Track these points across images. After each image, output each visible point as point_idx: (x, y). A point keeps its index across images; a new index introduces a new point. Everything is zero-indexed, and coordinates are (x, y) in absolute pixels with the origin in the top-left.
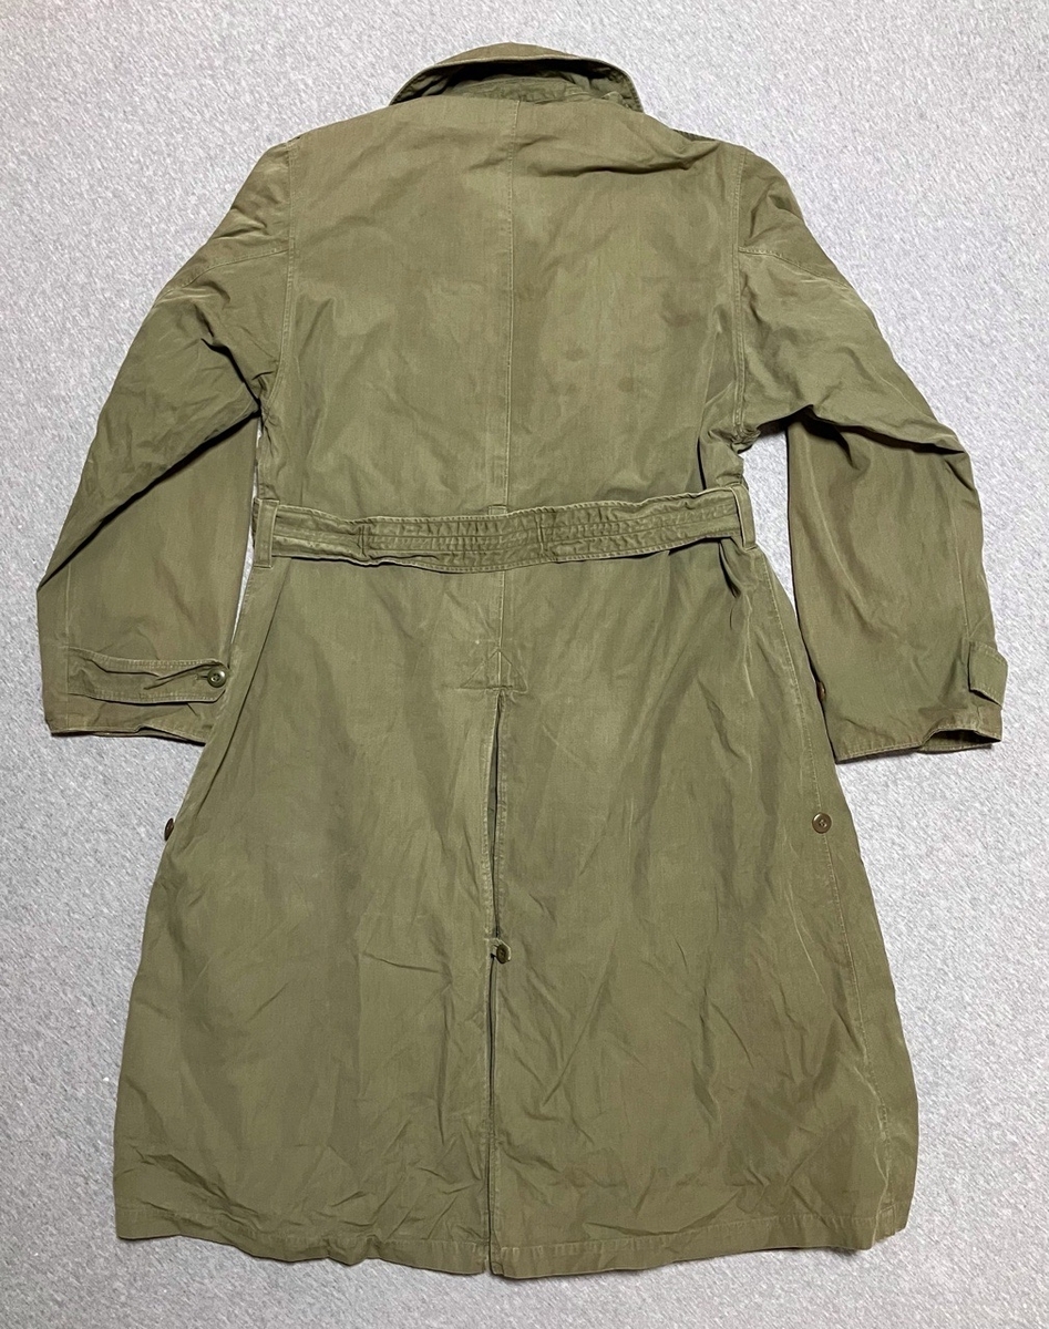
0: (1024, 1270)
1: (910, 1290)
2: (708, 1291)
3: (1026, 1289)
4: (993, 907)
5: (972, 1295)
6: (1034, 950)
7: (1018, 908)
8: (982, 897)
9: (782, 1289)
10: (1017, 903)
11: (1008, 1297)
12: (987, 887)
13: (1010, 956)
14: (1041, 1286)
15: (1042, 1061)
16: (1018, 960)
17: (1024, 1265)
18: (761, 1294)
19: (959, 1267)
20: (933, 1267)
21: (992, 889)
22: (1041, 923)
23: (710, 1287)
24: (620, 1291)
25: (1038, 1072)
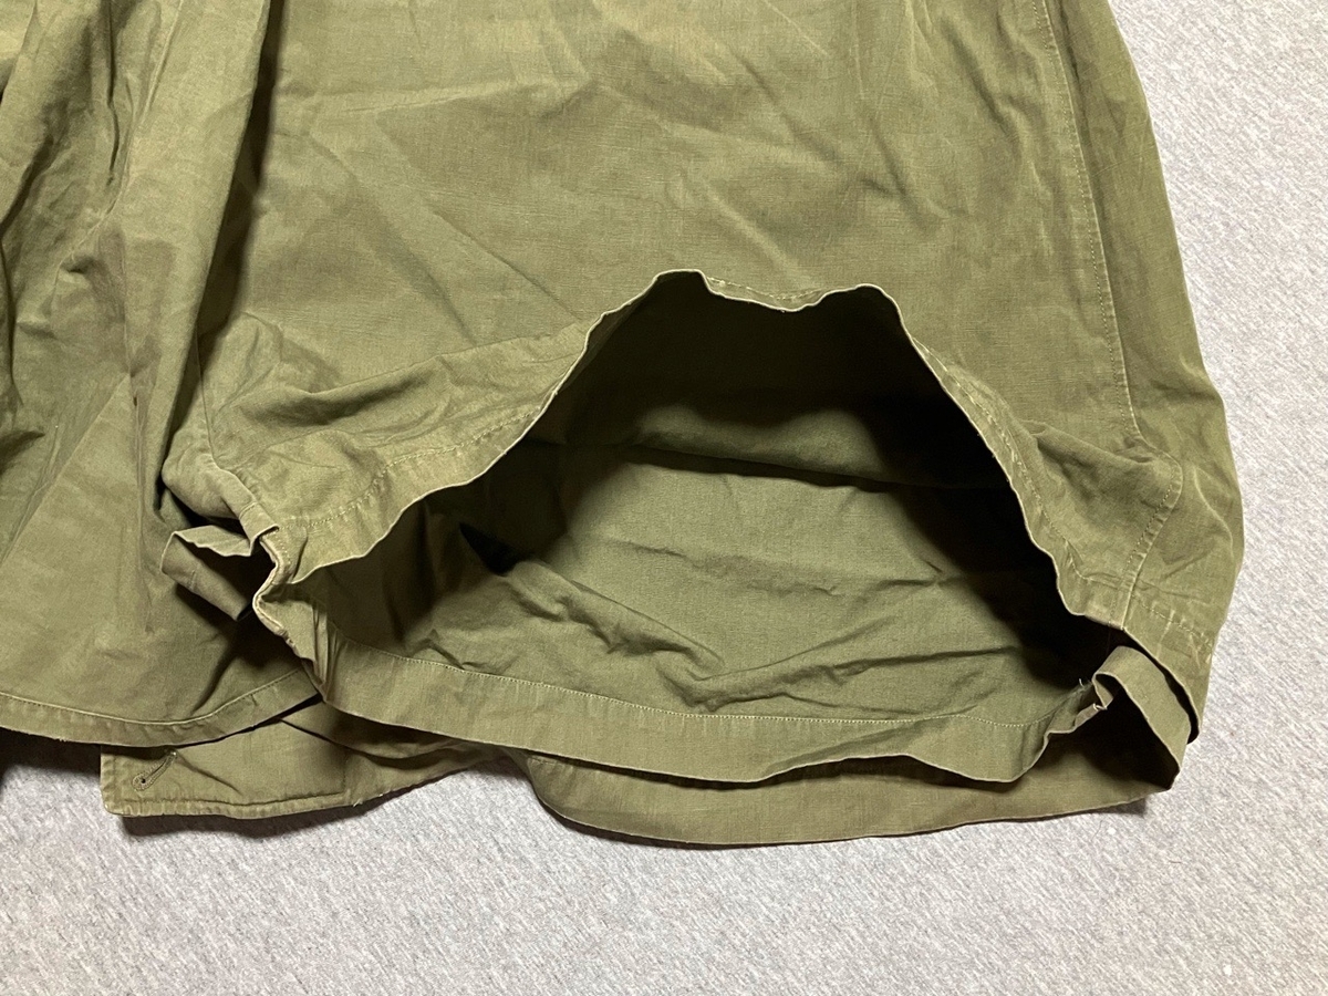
0: (1227, 882)
1: (956, 922)
2: (482, 901)
3: (1231, 930)
4: (1174, 66)
5: (1101, 939)
6: (1263, 159)
7: (1230, 71)
8: (1150, 47)
9: (655, 910)
10: (1228, 60)
11: (1188, 946)
12: (1159, 24)
13: (1208, 168)
14: (1266, 924)
15: (1276, 401)
16: (1226, 179)
17: (1229, 871)
18: (604, 918)
19: (1073, 870)
20: (1012, 870)
21: (1170, 29)
22: (1280, 102)
23: (487, 891)
24: (281, 888)
25: (1267, 427)
